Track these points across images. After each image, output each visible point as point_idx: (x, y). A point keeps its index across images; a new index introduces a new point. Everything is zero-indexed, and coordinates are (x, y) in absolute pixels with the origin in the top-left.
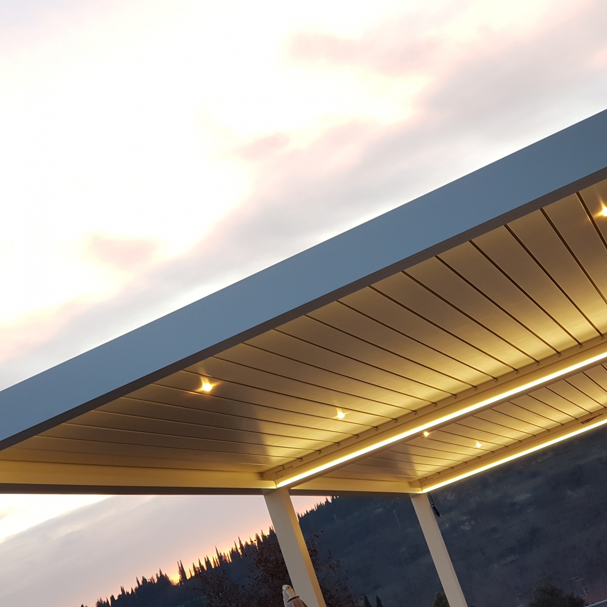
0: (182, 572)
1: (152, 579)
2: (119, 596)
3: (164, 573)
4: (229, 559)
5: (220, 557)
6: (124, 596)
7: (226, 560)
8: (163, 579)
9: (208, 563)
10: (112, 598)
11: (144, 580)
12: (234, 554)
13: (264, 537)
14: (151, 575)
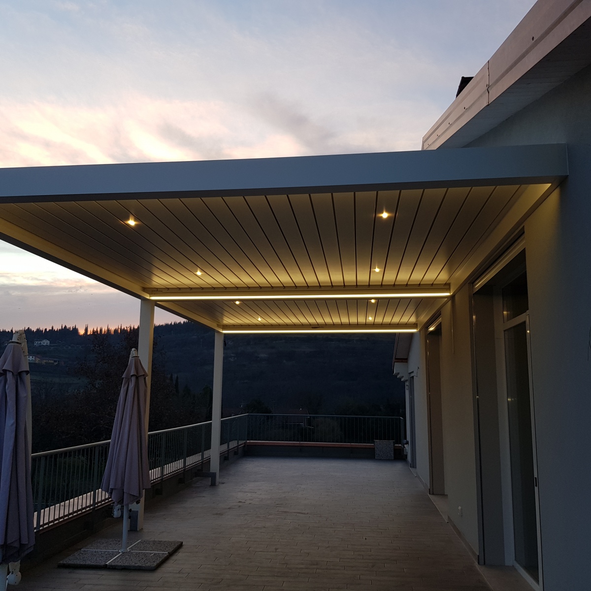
0: (86, 330)
1: (70, 328)
2: (50, 330)
3: (77, 327)
4: (112, 332)
5: (108, 330)
6: (52, 331)
7: (110, 332)
8: (75, 330)
9: (101, 330)
10: (46, 329)
11: (65, 327)
12: (116, 331)
13: (134, 328)
14: (70, 325)
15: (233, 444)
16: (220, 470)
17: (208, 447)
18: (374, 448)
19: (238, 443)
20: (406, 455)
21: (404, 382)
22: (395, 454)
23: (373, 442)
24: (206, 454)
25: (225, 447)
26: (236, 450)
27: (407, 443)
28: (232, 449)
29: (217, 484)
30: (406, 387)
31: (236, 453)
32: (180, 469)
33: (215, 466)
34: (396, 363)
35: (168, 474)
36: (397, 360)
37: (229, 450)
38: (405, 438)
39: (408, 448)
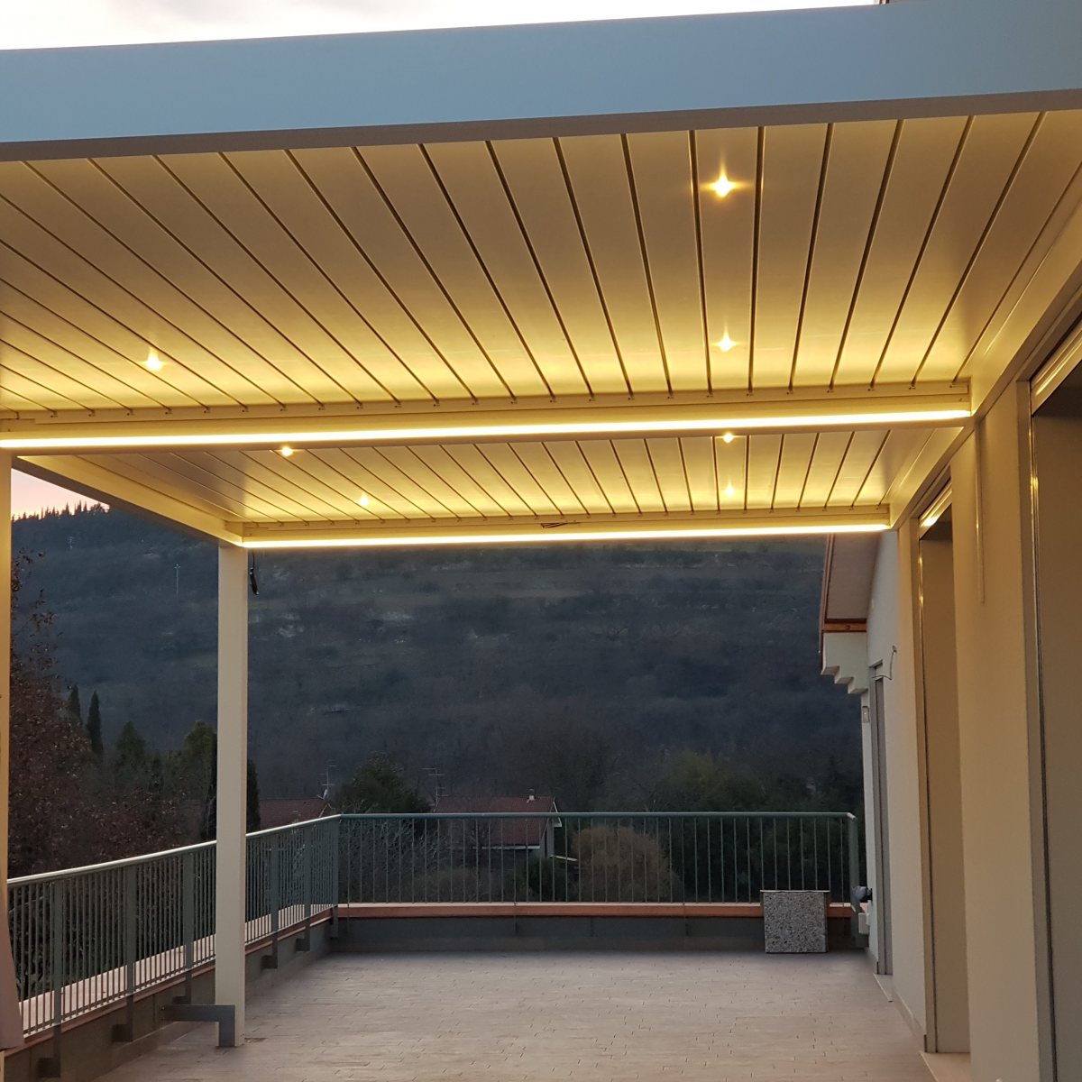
15: (291, 916)
16: (252, 997)
17: (207, 926)
18: (763, 917)
19: (308, 911)
20: (867, 936)
21: (857, 697)
22: (830, 932)
23: (757, 897)
24: (202, 948)
25: (262, 926)
26: (302, 936)
27: (867, 897)
28: (284, 931)
29: (239, 1041)
30: (865, 714)
31: (301, 945)
32: (114, 996)
33: (230, 985)
34: (825, 635)
35: (78, 1010)
36: (829, 627)
37: (276, 935)
38: (863, 882)
39: (869, 911)
